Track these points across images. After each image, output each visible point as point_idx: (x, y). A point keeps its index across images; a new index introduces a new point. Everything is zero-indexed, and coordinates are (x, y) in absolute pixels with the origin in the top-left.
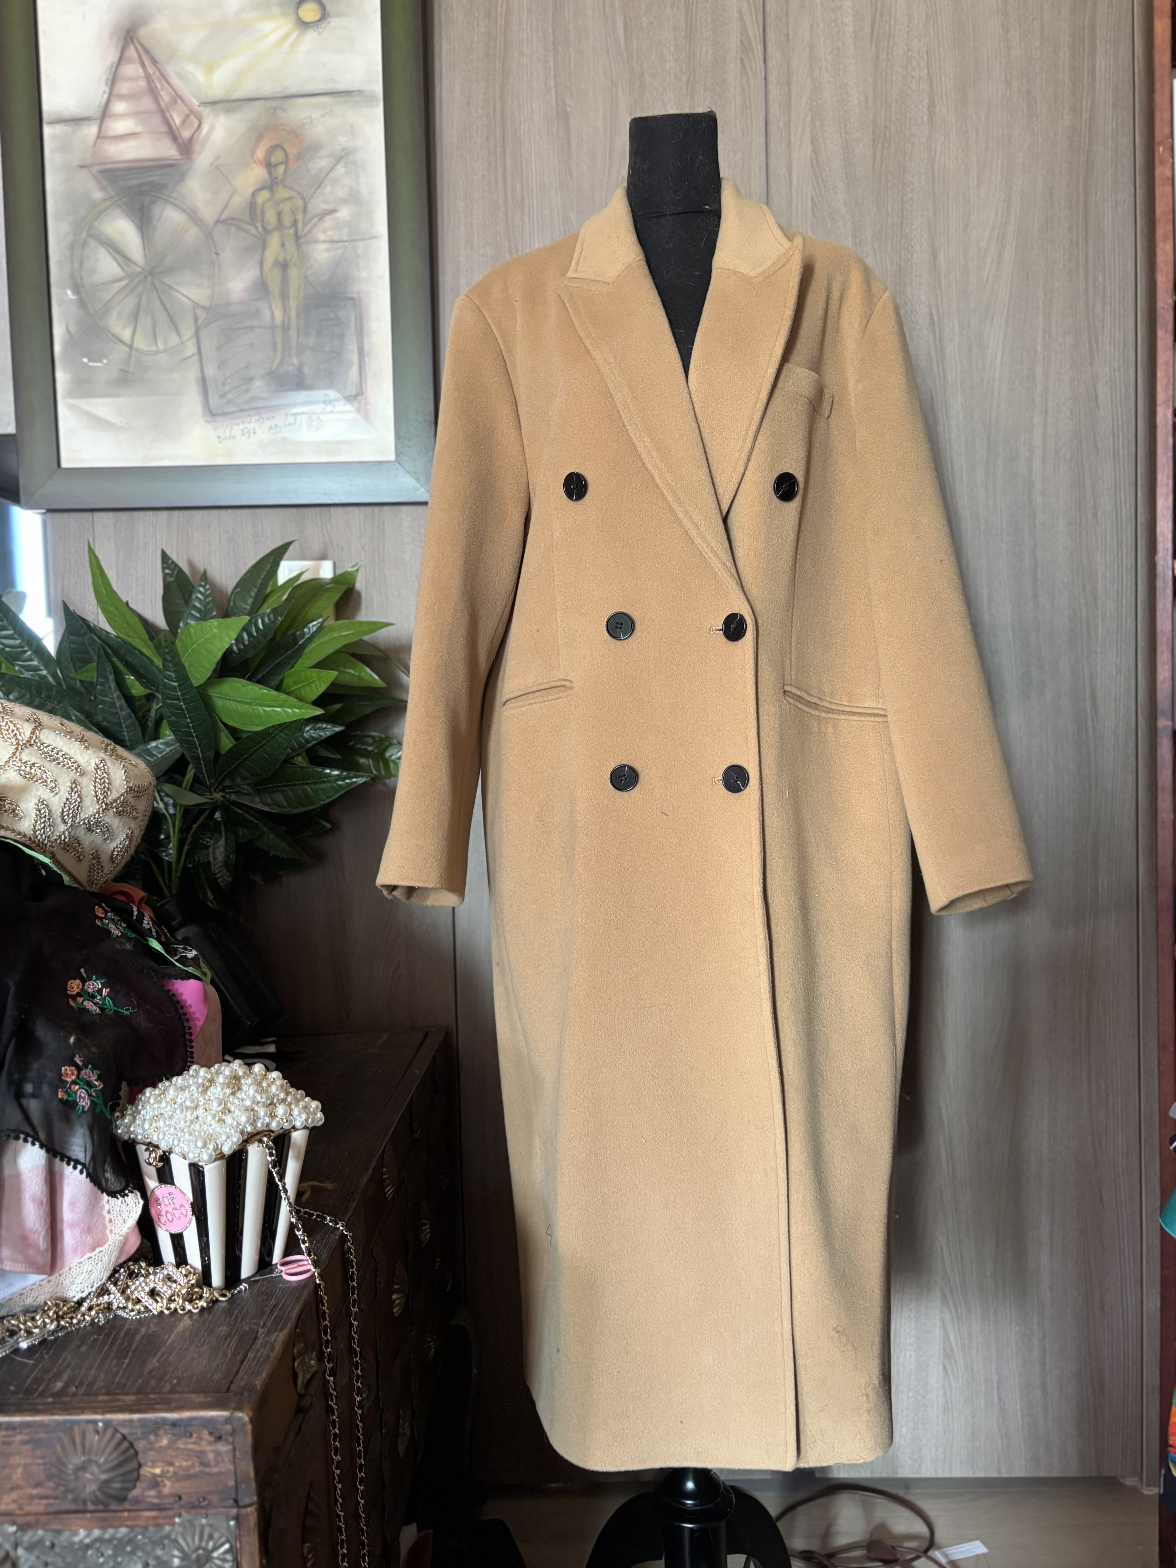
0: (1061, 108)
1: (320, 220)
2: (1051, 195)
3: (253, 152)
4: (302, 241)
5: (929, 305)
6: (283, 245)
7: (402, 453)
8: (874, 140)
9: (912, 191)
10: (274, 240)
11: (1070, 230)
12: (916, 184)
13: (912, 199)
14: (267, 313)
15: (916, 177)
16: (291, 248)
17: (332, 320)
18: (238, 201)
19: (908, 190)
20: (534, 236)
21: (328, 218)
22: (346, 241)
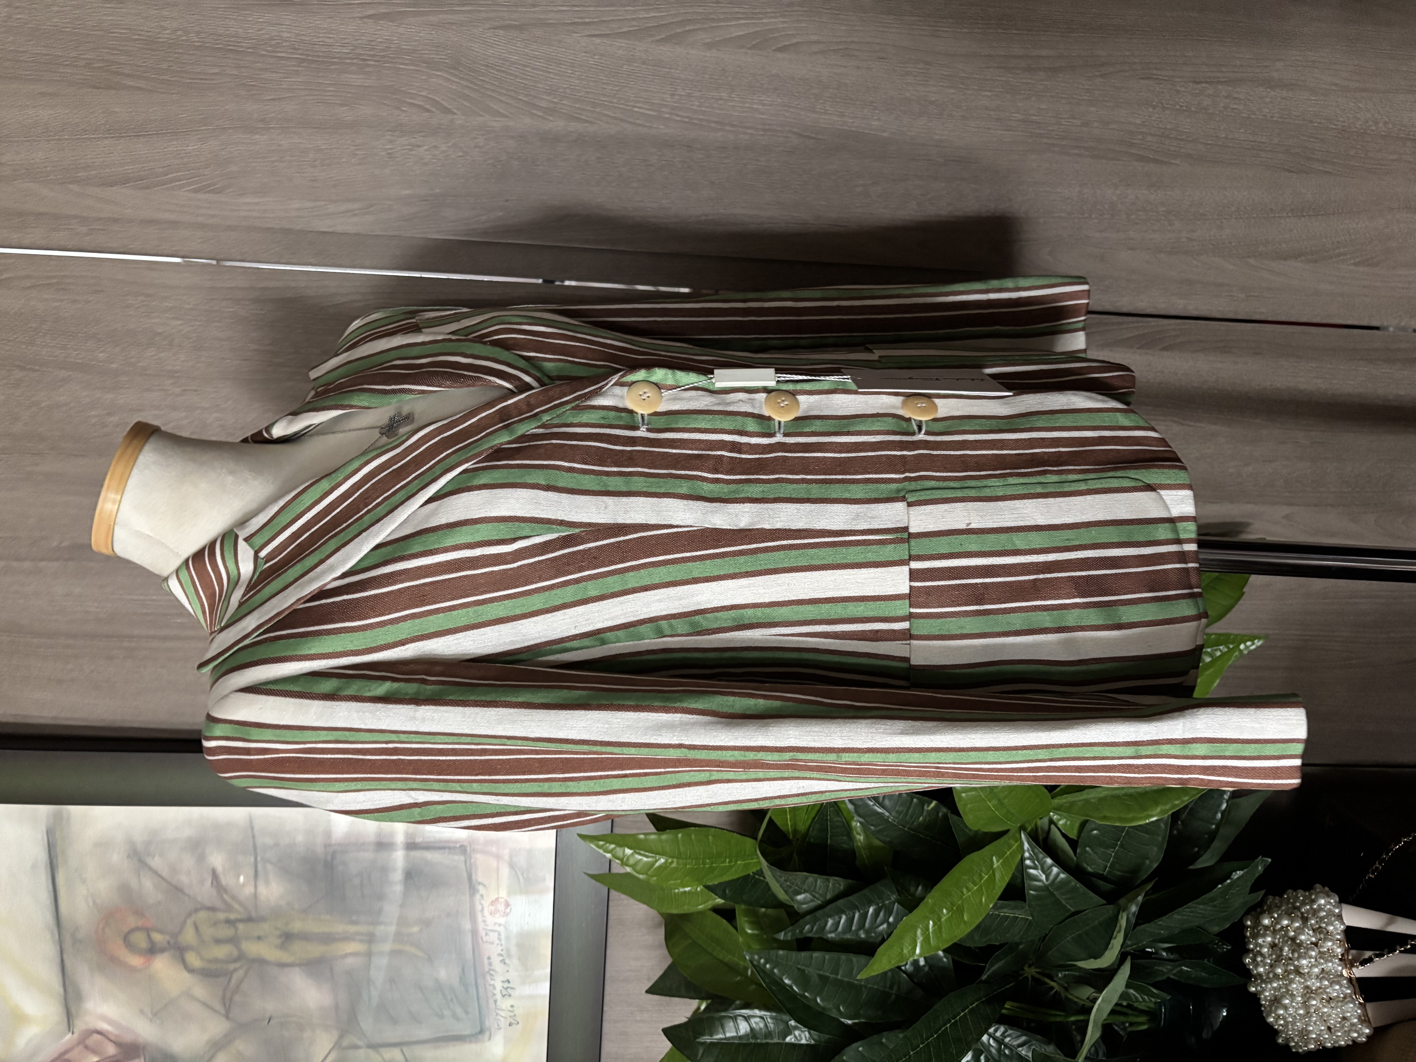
3: (133, 969)
4: (254, 915)
6: (259, 938)
8: (107, 88)
9: (186, 32)
10: (252, 949)
13: (198, 33)
14: (350, 961)
16: (265, 928)
17: (362, 880)
18: (200, 990)
19: (184, 38)
22: (256, 859)
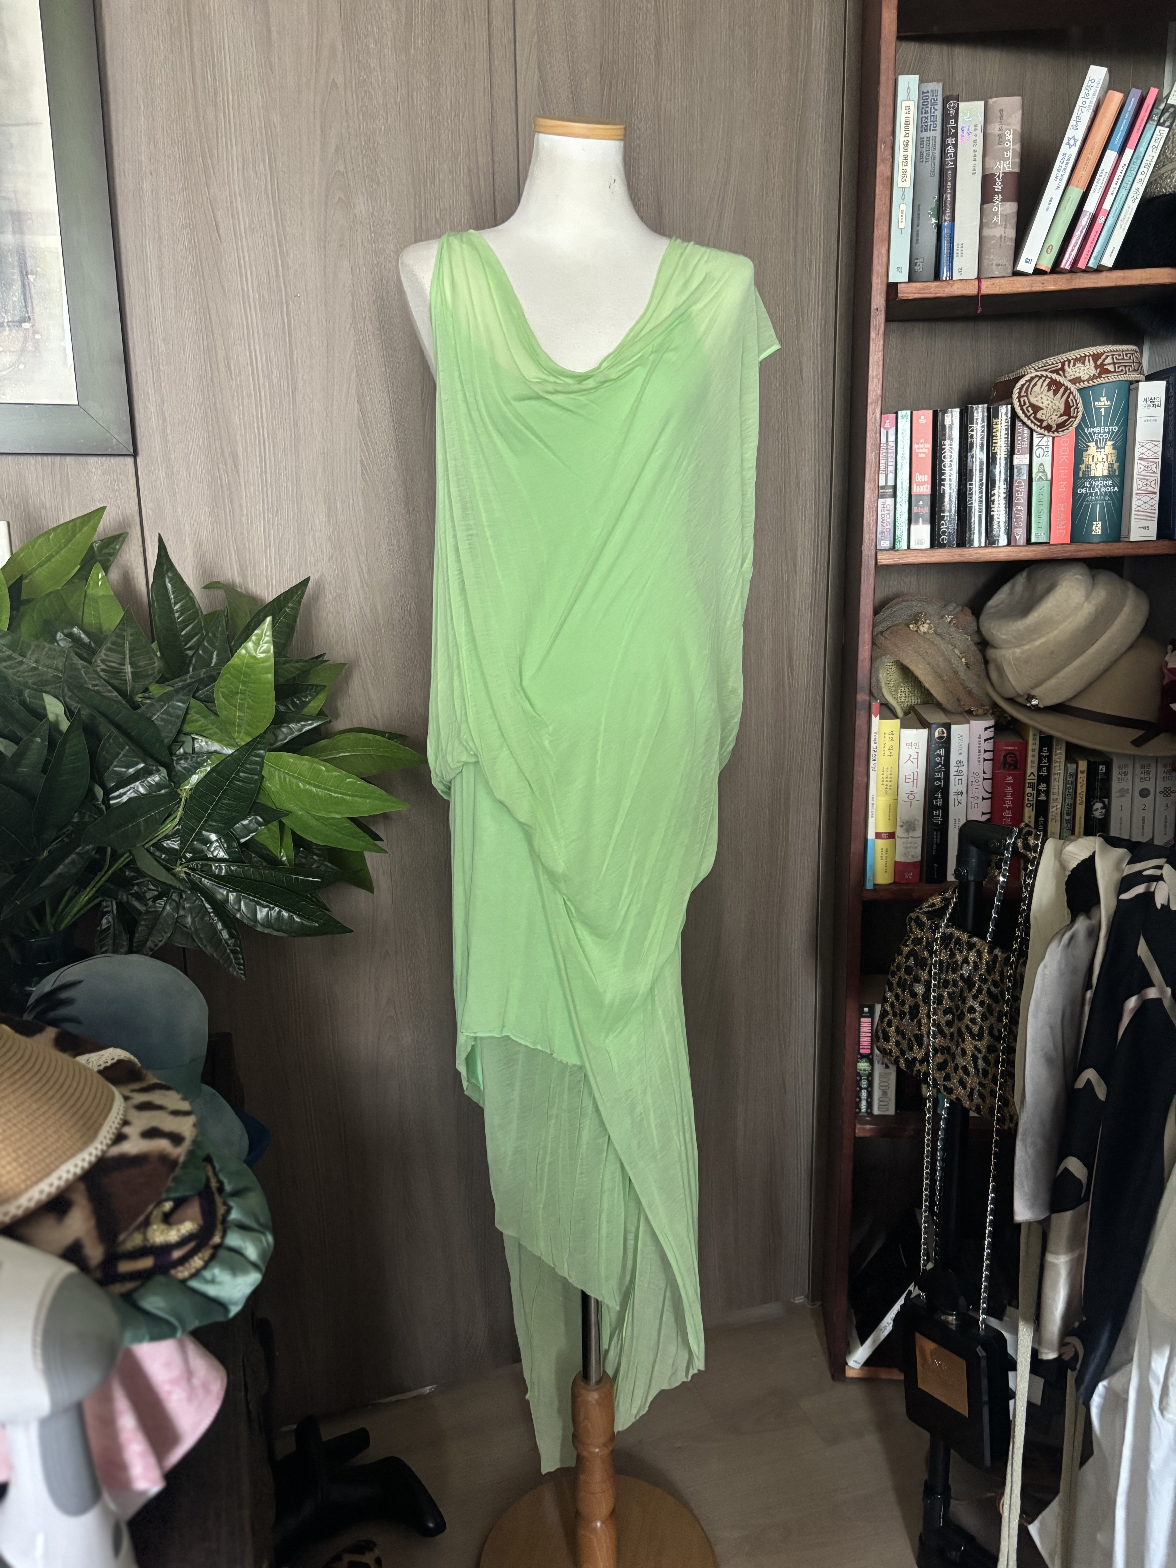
0: (779, 65)
2: (767, 160)
7: (85, 395)
8: (602, 75)
11: (783, 198)
12: (643, 130)
20: (231, 141)
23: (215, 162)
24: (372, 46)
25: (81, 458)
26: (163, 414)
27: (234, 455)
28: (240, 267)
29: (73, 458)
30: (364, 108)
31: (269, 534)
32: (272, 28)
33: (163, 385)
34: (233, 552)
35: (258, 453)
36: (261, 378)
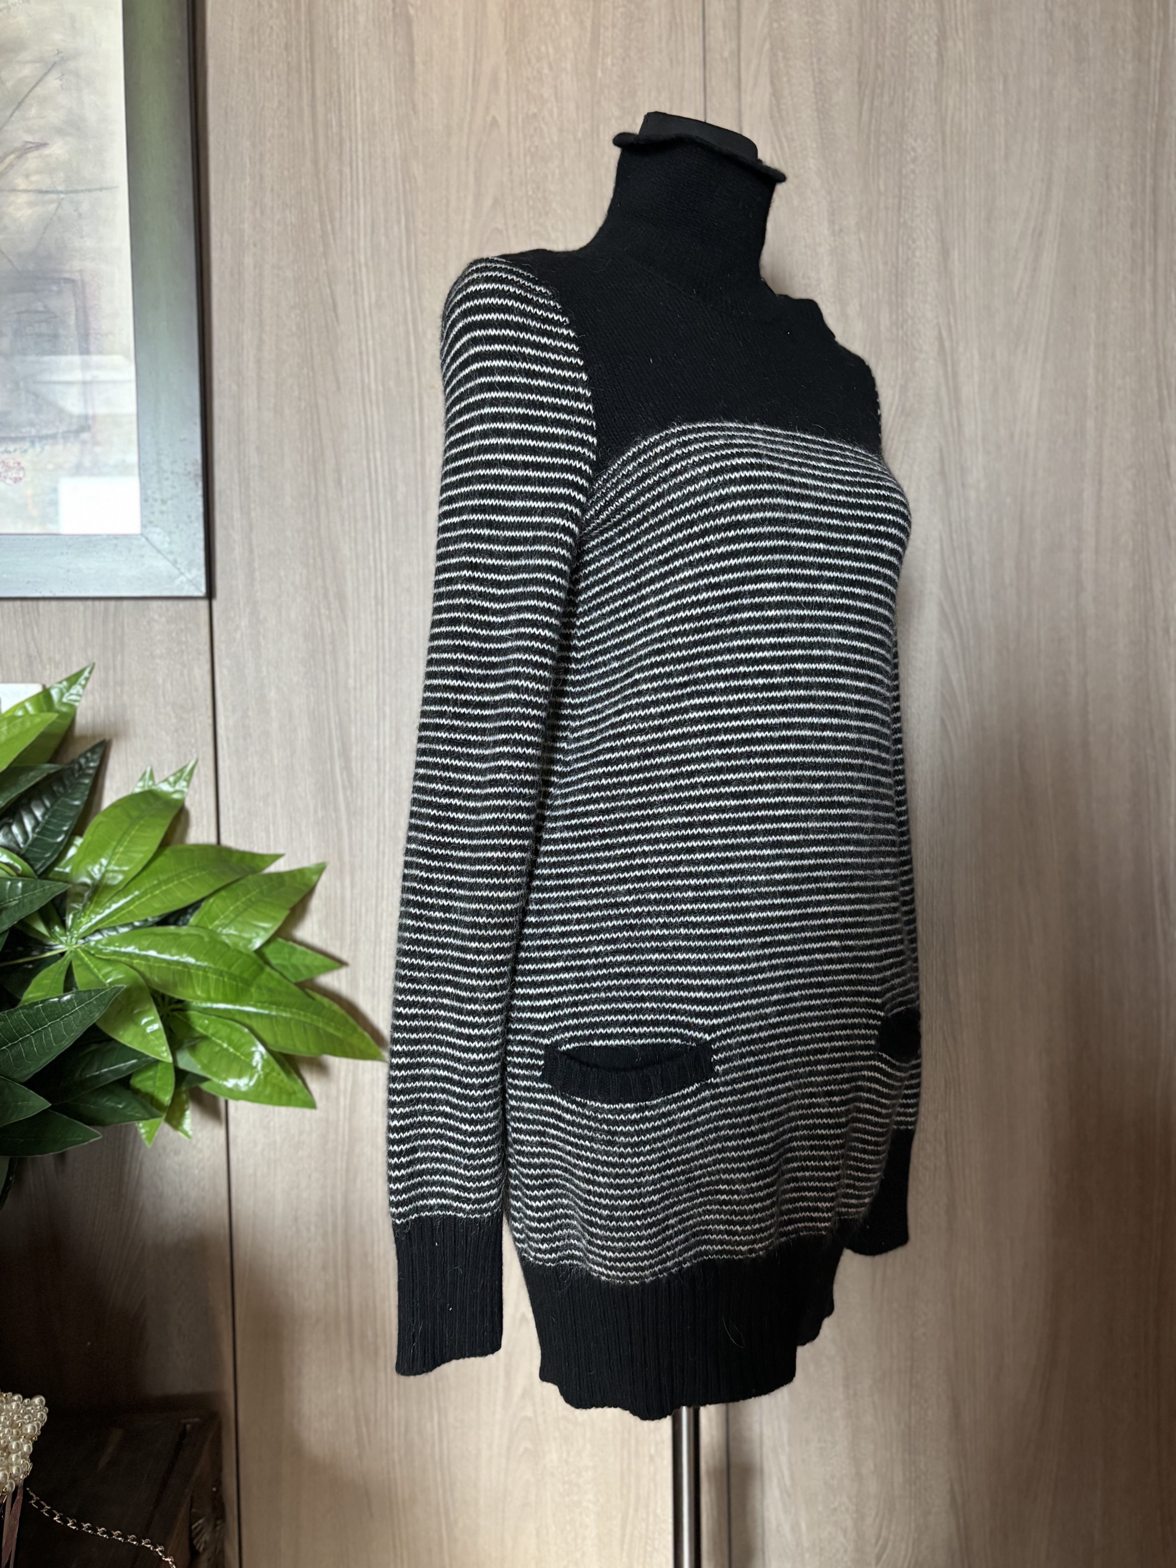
0: (1121, 52)
1: (19, 157)
2: (1107, 176)
5: (938, 324)
7: (151, 522)
8: (860, 84)
9: (914, 160)
11: (1132, 226)
12: (919, 151)
13: (913, 171)
15: (919, 141)
17: (40, 312)
19: (908, 159)
20: (358, 200)
21: (31, 155)
22: (61, 192)
23: (337, 226)
24: (546, 71)
25: (141, 603)
26: (250, 544)
27: (341, 597)
28: (361, 353)
29: (132, 603)
30: (533, 149)
31: (384, 703)
32: (417, 59)
33: (252, 506)
34: (333, 726)
35: (373, 594)
36: (381, 495)
